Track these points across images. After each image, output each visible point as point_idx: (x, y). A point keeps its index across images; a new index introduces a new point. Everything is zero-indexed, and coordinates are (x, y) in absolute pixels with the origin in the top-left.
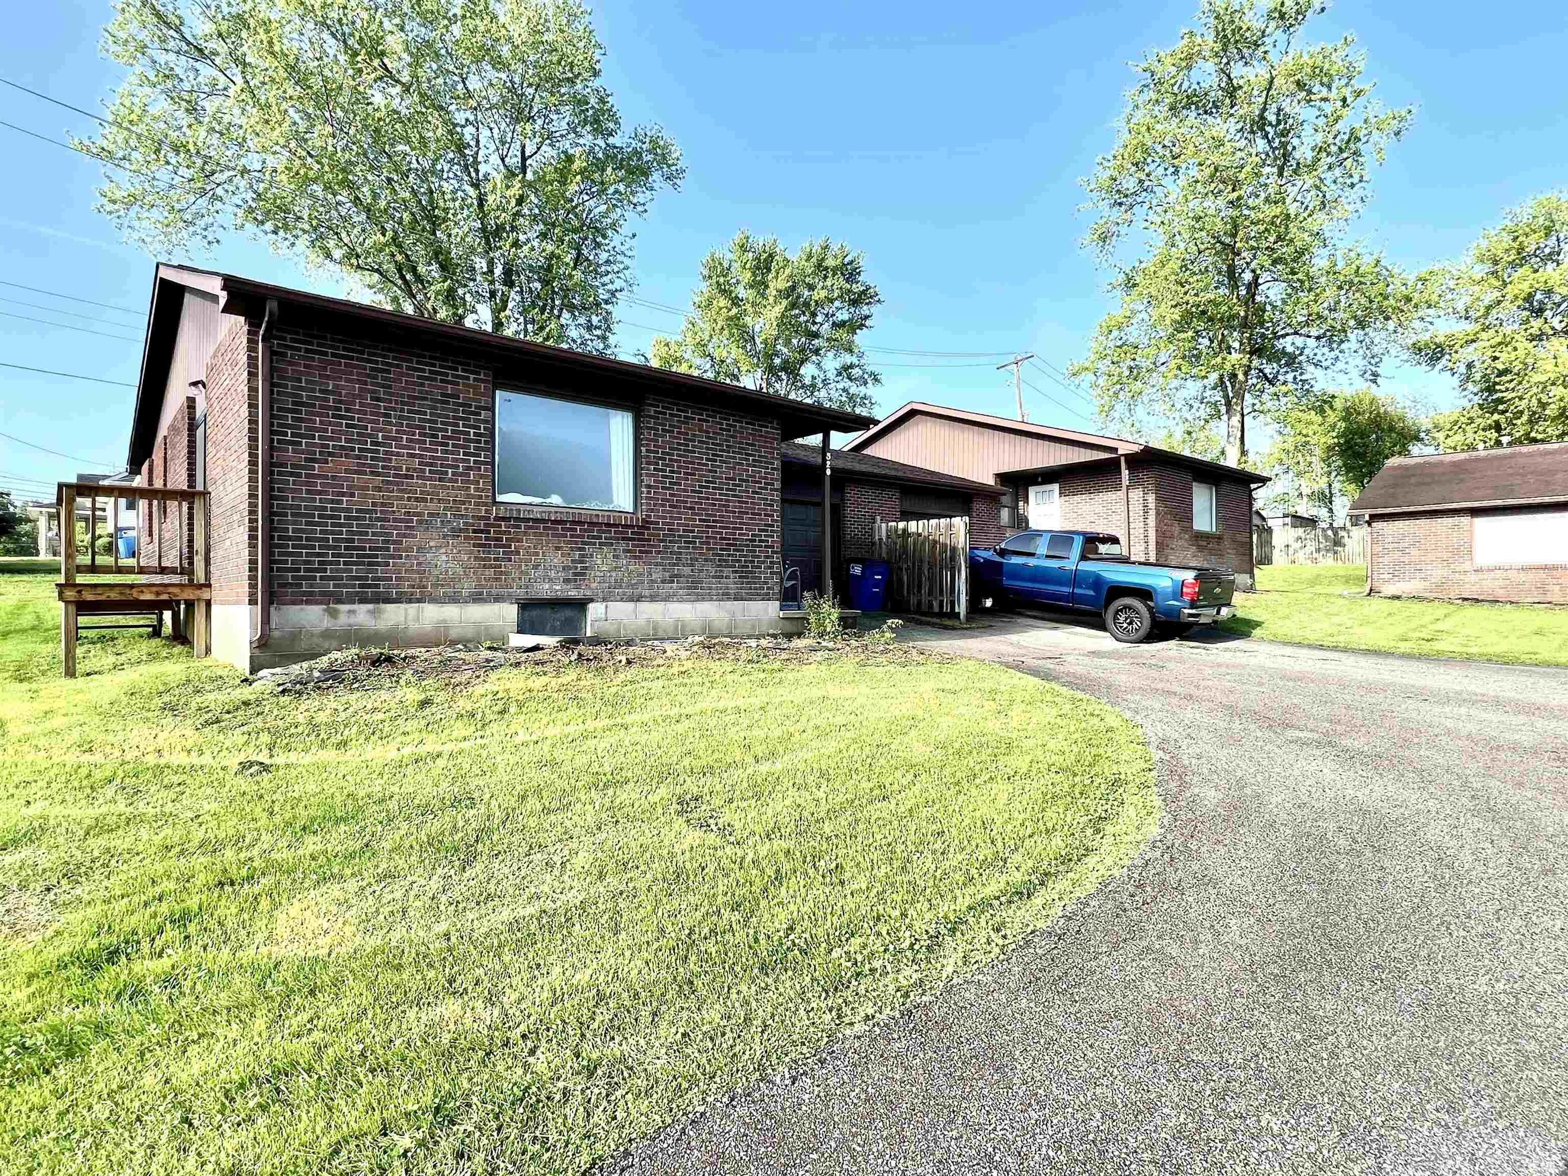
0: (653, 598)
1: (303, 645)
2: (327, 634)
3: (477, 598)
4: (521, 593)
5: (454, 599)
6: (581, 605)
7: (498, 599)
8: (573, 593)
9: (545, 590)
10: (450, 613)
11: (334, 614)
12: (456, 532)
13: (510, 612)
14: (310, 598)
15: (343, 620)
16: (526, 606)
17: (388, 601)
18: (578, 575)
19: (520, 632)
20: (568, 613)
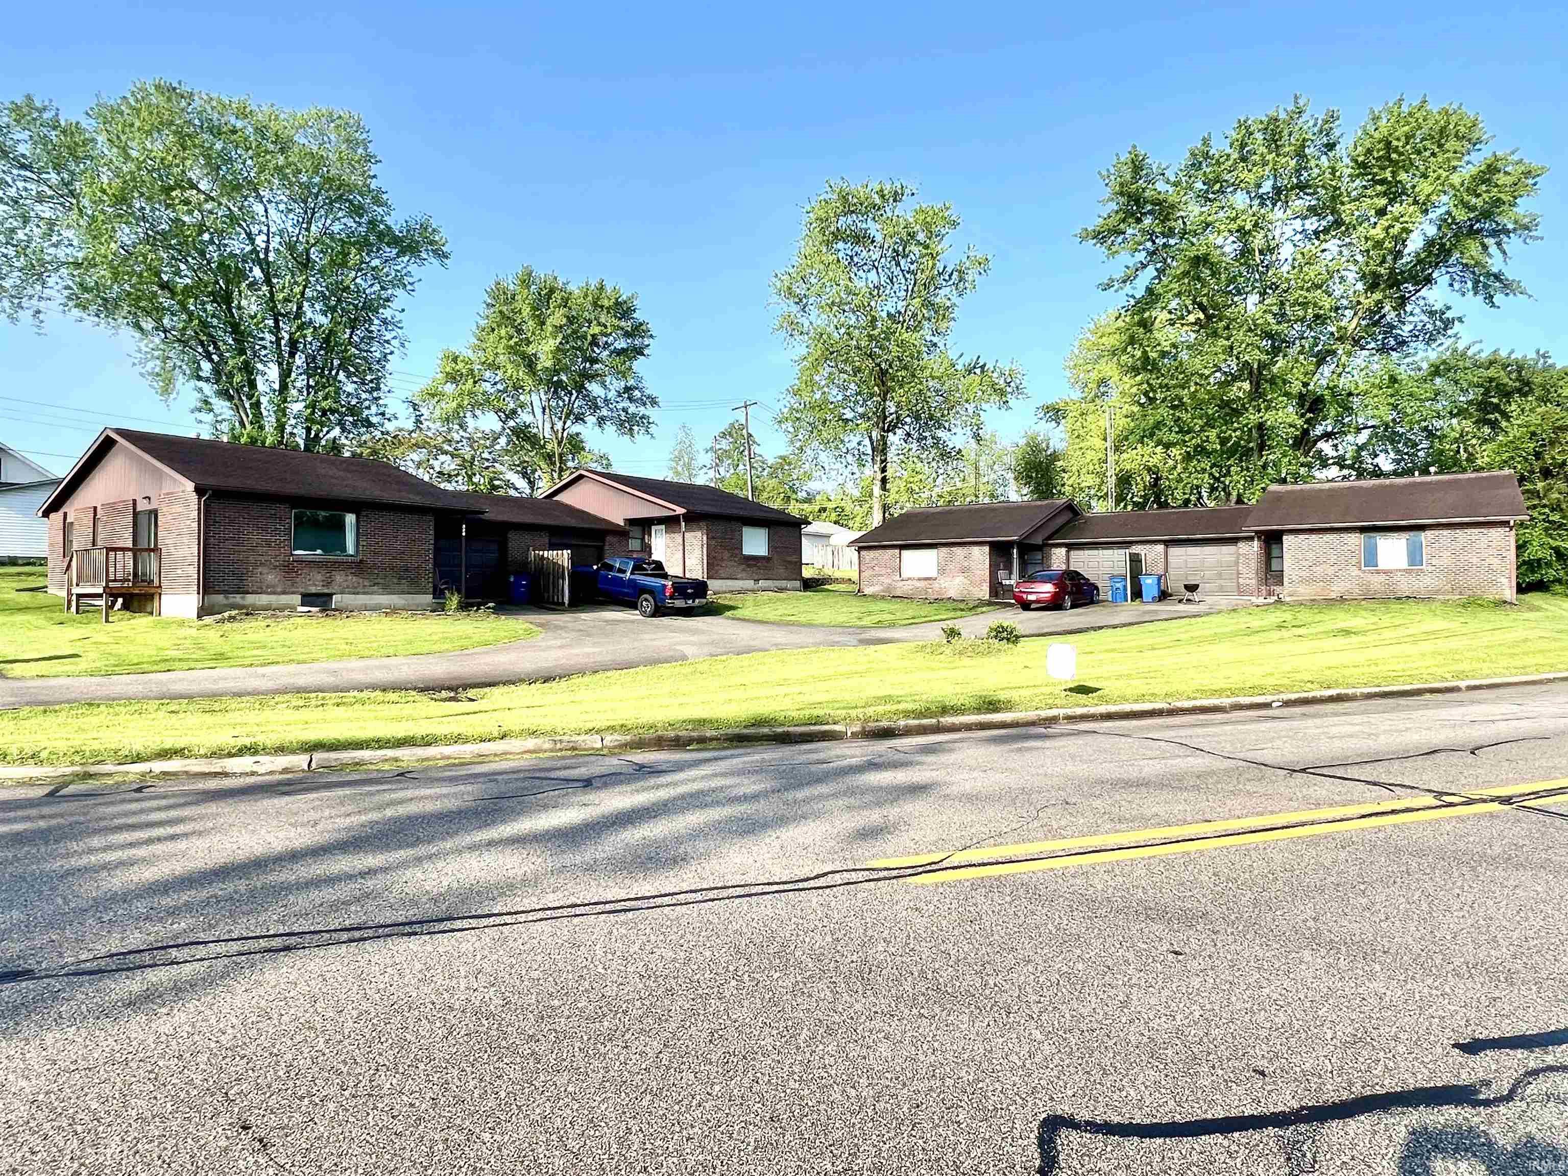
0: (364, 593)
1: (216, 609)
2: (225, 605)
3: (284, 593)
4: (302, 590)
5: (274, 593)
6: (330, 596)
7: (293, 593)
8: (326, 591)
9: (313, 590)
10: (273, 598)
11: (227, 598)
12: (275, 567)
13: (297, 599)
14: (218, 592)
15: (231, 600)
16: (304, 596)
17: (248, 593)
18: (328, 583)
19: (302, 605)
20: (324, 599)
